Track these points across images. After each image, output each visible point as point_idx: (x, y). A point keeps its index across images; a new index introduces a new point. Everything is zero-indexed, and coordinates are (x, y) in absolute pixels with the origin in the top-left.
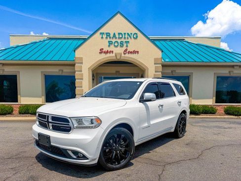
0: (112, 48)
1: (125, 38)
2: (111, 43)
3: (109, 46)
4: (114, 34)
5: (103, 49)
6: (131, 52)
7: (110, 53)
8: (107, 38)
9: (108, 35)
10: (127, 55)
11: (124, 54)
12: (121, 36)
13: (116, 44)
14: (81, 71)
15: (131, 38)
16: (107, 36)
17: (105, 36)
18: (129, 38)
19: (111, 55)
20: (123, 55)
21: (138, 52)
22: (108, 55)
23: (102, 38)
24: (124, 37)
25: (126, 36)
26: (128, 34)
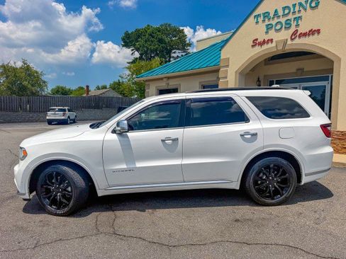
0: (272, 34)
1: (294, 12)
2: (270, 26)
3: (267, 33)
4: (276, 11)
5: (257, 40)
6: (305, 35)
7: (268, 43)
8: (264, 21)
9: (266, 15)
10: (297, 41)
11: (292, 39)
12: (287, 11)
13: (278, 27)
14: (226, 77)
15: (305, 10)
16: (264, 17)
17: (260, 19)
18: (303, 11)
19: (270, 45)
20: (289, 42)
21: (318, 31)
22: (265, 47)
23: (257, 22)
24: (292, 10)
25: (297, 9)
26: (300, 4)
